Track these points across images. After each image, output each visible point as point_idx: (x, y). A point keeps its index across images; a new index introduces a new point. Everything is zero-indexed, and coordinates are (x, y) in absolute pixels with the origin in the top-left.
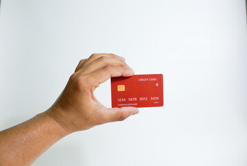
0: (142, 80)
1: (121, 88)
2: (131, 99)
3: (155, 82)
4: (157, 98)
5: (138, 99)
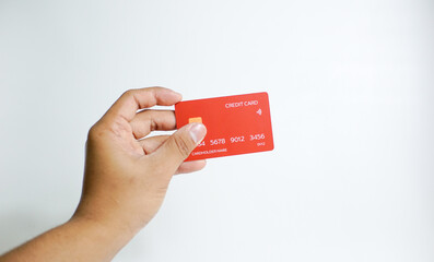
0: (231, 105)
2: (214, 142)
3: (256, 108)
4: (262, 136)
5: (228, 141)
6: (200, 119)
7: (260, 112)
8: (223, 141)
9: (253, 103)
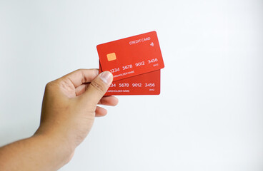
0: (133, 42)
1: (112, 57)
2: (125, 68)
3: (150, 42)
4: (156, 60)
5: (134, 66)
6: (114, 54)
7: (152, 44)
8: (131, 66)
9: (147, 39)
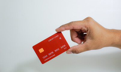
0: (50, 40)
1: (41, 50)
2: (50, 54)
4: (65, 46)
5: (54, 52)
6: (42, 49)
7: (60, 38)
9: (57, 36)
